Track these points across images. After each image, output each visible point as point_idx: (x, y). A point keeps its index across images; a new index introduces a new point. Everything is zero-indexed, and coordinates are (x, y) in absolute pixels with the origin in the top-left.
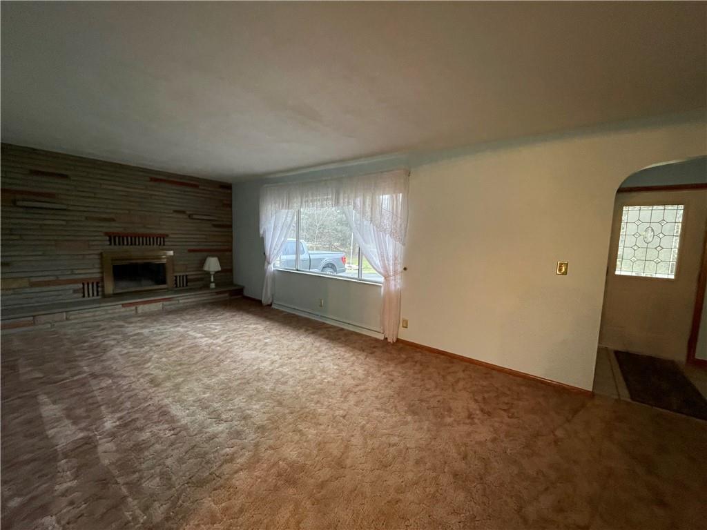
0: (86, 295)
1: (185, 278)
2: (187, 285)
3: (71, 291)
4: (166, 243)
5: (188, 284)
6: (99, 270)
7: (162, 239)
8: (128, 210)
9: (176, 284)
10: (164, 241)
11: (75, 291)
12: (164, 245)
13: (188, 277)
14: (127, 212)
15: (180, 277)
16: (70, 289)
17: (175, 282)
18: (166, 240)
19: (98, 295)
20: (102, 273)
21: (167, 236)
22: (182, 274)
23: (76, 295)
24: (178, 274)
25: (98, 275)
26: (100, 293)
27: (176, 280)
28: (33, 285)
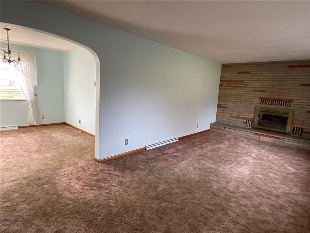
0: (247, 126)
1: (301, 129)
2: (301, 135)
3: (242, 122)
4: (291, 105)
5: (303, 134)
6: (253, 115)
7: (289, 102)
8: (272, 85)
9: (293, 132)
10: (290, 104)
11: (243, 123)
12: (290, 106)
13: (303, 130)
14: (272, 87)
15: (297, 128)
16: (241, 121)
17: (292, 130)
18: (291, 103)
19: (251, 127)
20: (254, 116)
21: (293, 100)
22: (298, 126)
23: (243, 124)
24: (296, 126)
25: (253, 118)
26: (252, 127)
27: (294, 129)
28: (232, 117)
